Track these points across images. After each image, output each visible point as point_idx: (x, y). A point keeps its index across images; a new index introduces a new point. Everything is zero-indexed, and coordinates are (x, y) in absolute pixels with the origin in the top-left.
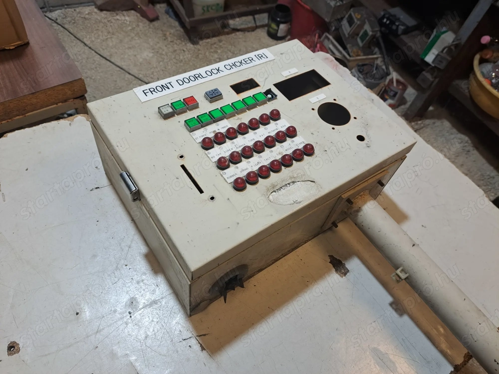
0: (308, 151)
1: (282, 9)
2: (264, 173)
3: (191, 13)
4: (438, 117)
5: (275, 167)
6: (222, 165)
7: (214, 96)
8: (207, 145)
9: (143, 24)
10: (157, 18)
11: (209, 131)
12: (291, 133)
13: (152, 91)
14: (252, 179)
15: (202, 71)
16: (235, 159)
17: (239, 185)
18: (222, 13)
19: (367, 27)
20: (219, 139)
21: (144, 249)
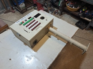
0: (40, 23)
1: (35, 4)
2: (35, 28)
3: (20, 9)
4: (65, 14)
5: (36, 26)
6: (29, 28)
7: (26, 20)
8: (27, 27)
9: (13, 14)
10: (15, 12)
11: (27, 25)
12: (37, 22)
13: (17, 22)
14: (34, 29)
15: (23, 18)
16: (31, 27)
17: (32, 30)
18: (25, 8)
19: (49, 3)
20: (28, 25)
21: (23, 43)
